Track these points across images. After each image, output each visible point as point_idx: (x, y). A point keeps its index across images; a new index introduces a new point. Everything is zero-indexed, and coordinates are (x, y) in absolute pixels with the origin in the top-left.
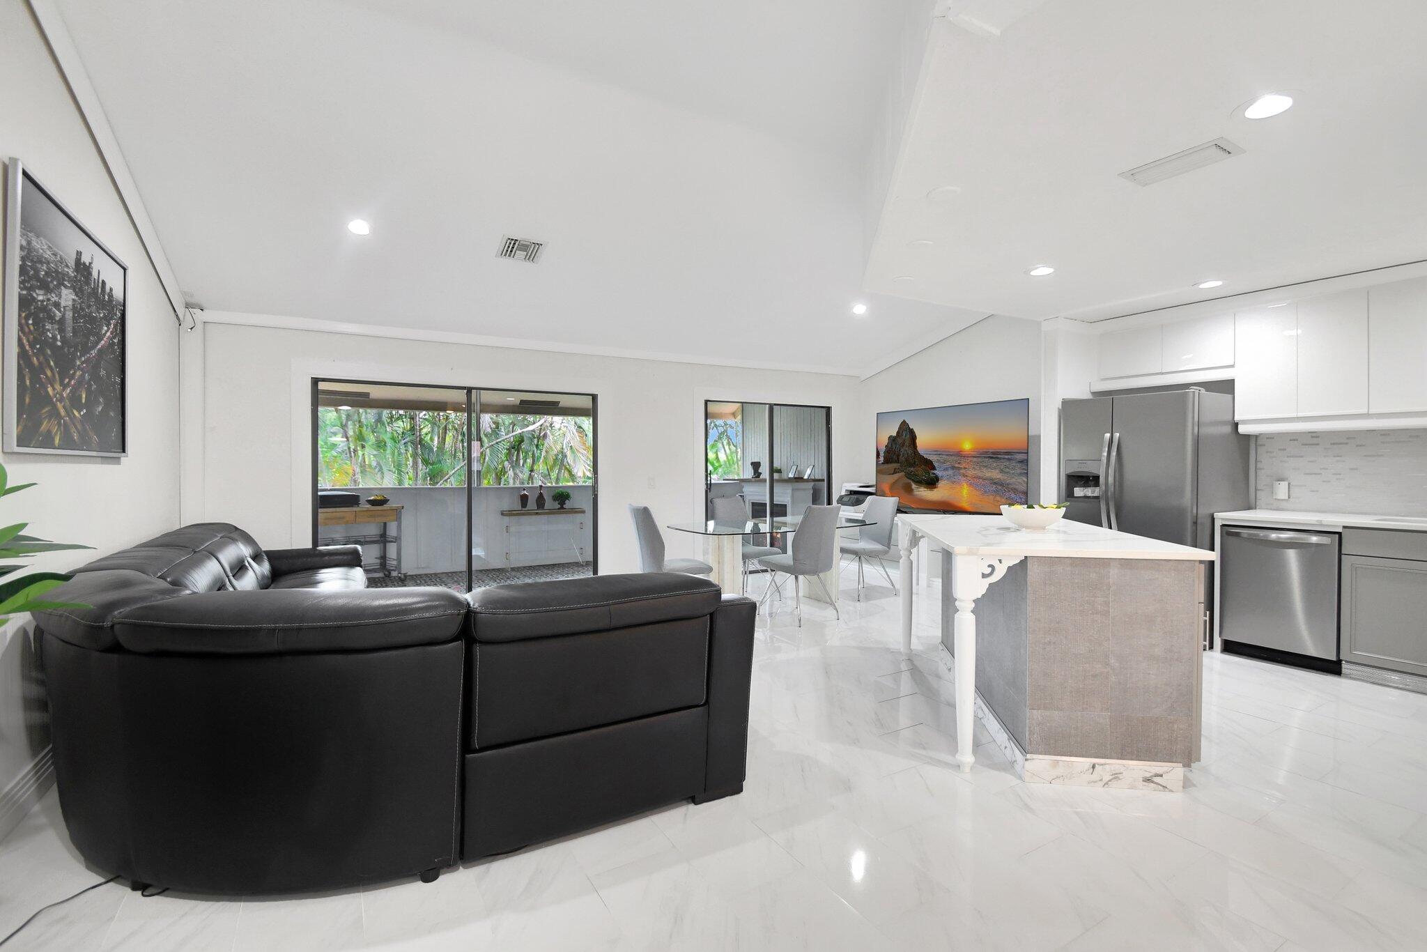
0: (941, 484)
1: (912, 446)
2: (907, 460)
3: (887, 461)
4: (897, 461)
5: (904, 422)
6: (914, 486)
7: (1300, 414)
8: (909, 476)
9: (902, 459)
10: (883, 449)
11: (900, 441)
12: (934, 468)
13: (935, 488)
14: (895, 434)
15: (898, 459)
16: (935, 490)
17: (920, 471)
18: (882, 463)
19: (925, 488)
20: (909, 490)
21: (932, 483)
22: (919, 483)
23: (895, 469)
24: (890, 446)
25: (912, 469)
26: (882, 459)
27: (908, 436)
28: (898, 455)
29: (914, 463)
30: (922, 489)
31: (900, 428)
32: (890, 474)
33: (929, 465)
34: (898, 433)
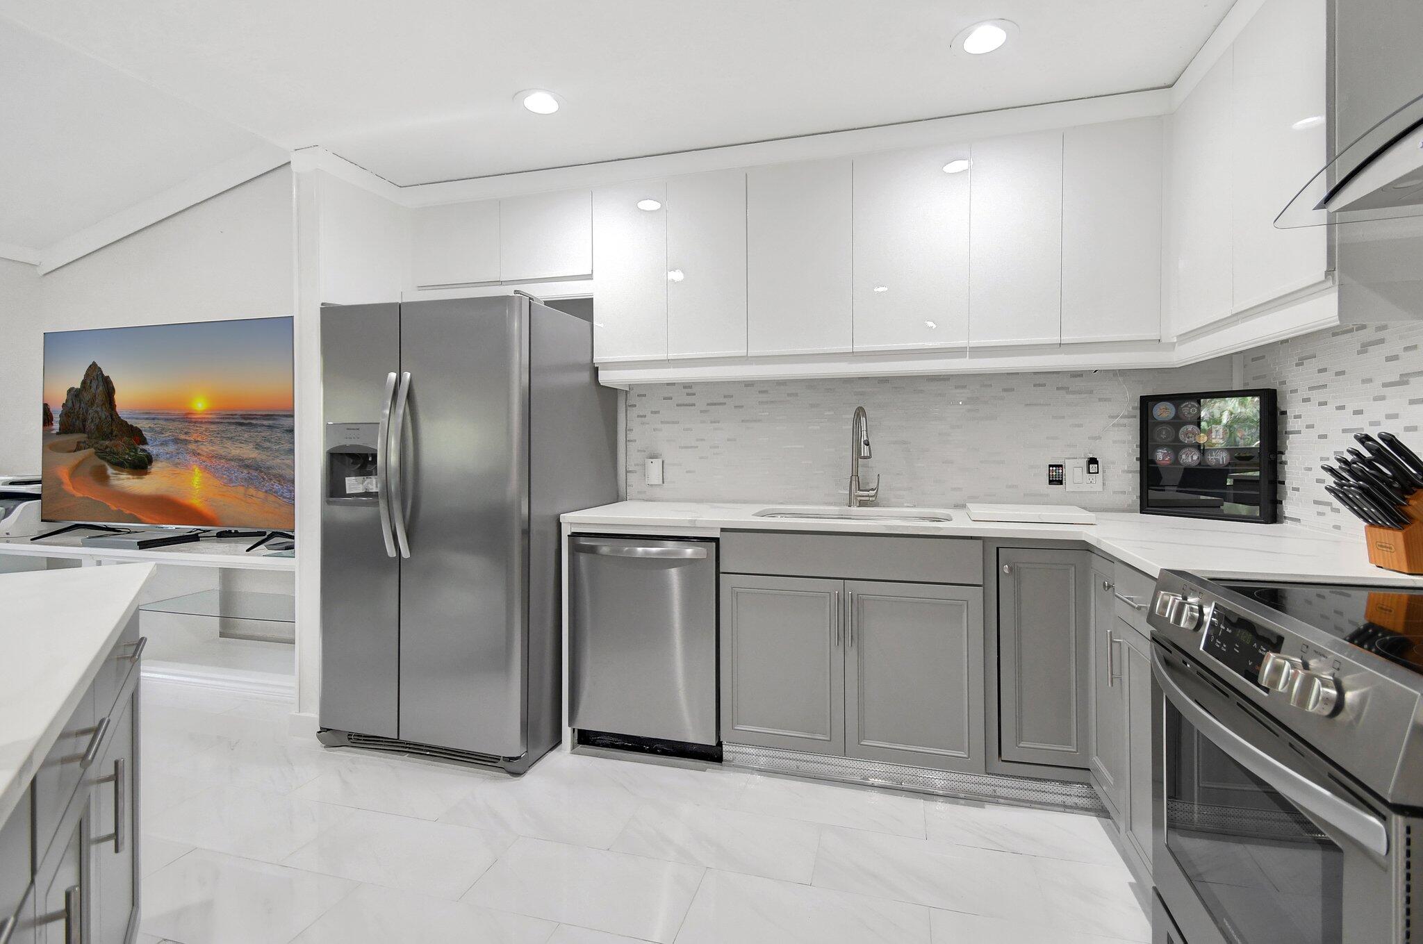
0: (155, 468)
1: (108, 406)
2: (98, 428)
3: (65, 430)
4: (83, 430)
5: (94, 368)
6: (110, 471)
7: (672, 356)
8: (102, 454)
9: (90, 426)
10: (56, 411)
11: (87, 396)
12: (144, 442)
13: (146, 474)
14: (78, 386)
15: (84, 426)
16: (147, 477)
17: (120, 445)
18: (57, 434)
19: (130, 473)
20: (102, 477)
21: (141, 466)
22: (120, 465)
23: (79, 443)
24: (70, 404)
25: (107, 443)
26: (56, 426)
27: (101, 388)
28: (84, 420)
29: (111, 433)
30: (124, 476)
31: (87, 375)
32: (70, 452)
33: (136, 435)
34: (84, 383)
